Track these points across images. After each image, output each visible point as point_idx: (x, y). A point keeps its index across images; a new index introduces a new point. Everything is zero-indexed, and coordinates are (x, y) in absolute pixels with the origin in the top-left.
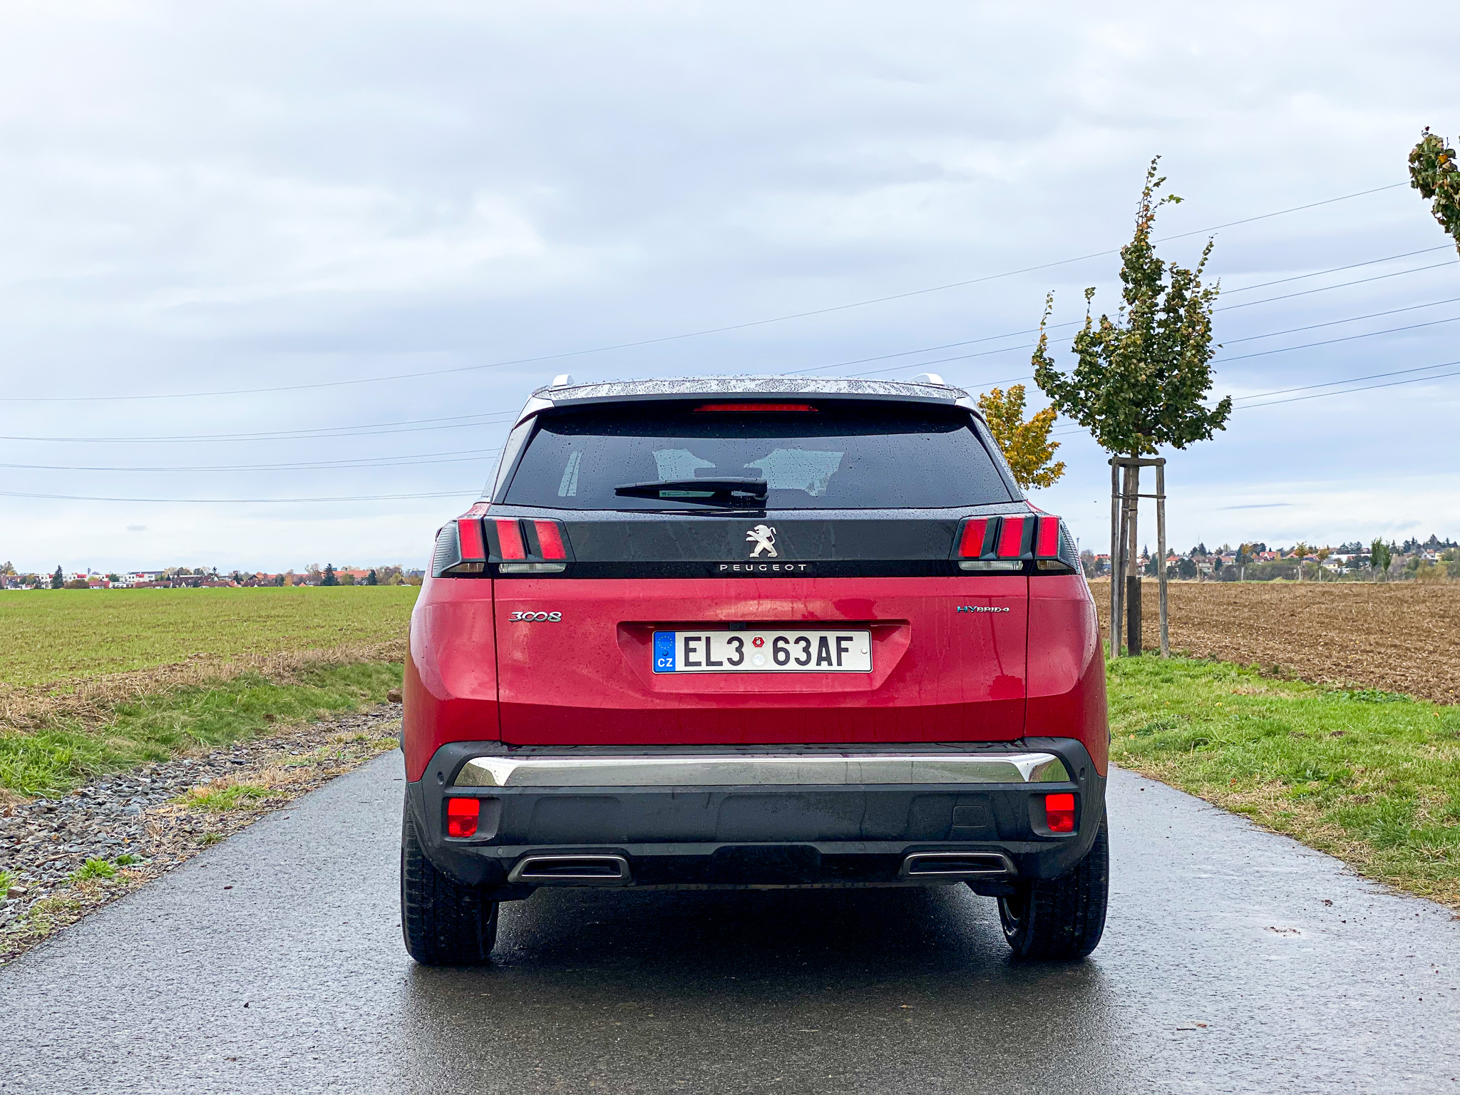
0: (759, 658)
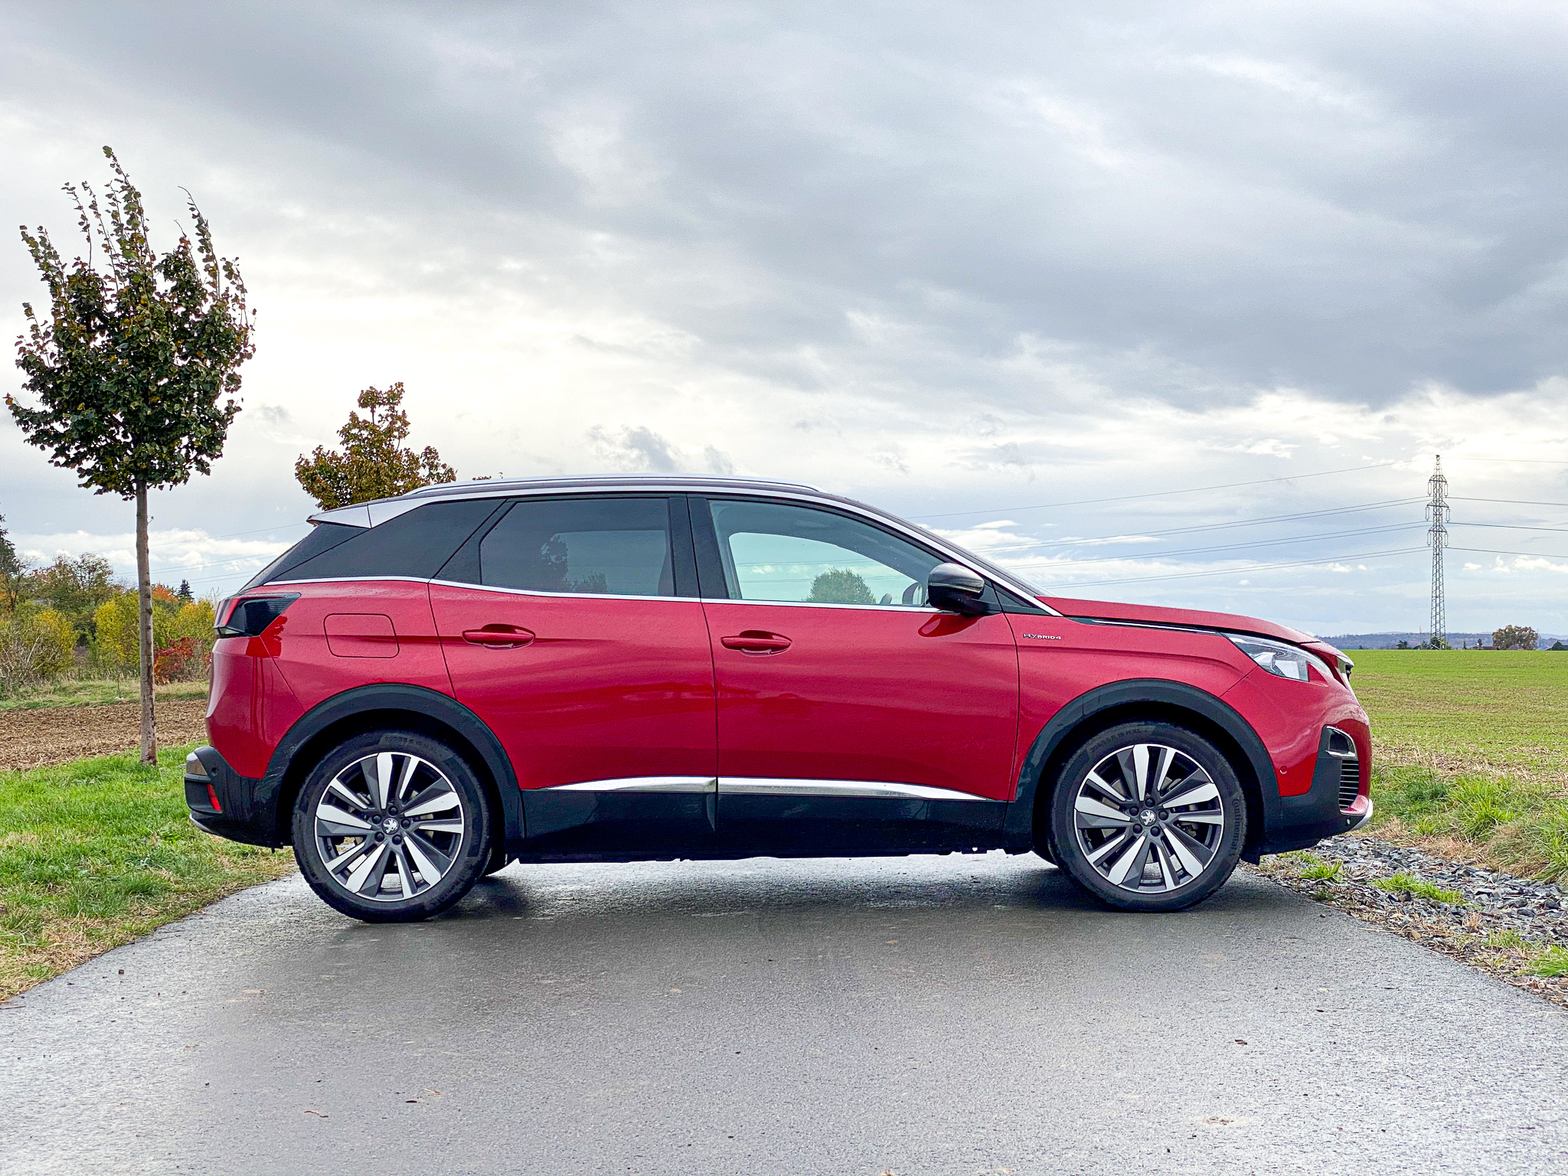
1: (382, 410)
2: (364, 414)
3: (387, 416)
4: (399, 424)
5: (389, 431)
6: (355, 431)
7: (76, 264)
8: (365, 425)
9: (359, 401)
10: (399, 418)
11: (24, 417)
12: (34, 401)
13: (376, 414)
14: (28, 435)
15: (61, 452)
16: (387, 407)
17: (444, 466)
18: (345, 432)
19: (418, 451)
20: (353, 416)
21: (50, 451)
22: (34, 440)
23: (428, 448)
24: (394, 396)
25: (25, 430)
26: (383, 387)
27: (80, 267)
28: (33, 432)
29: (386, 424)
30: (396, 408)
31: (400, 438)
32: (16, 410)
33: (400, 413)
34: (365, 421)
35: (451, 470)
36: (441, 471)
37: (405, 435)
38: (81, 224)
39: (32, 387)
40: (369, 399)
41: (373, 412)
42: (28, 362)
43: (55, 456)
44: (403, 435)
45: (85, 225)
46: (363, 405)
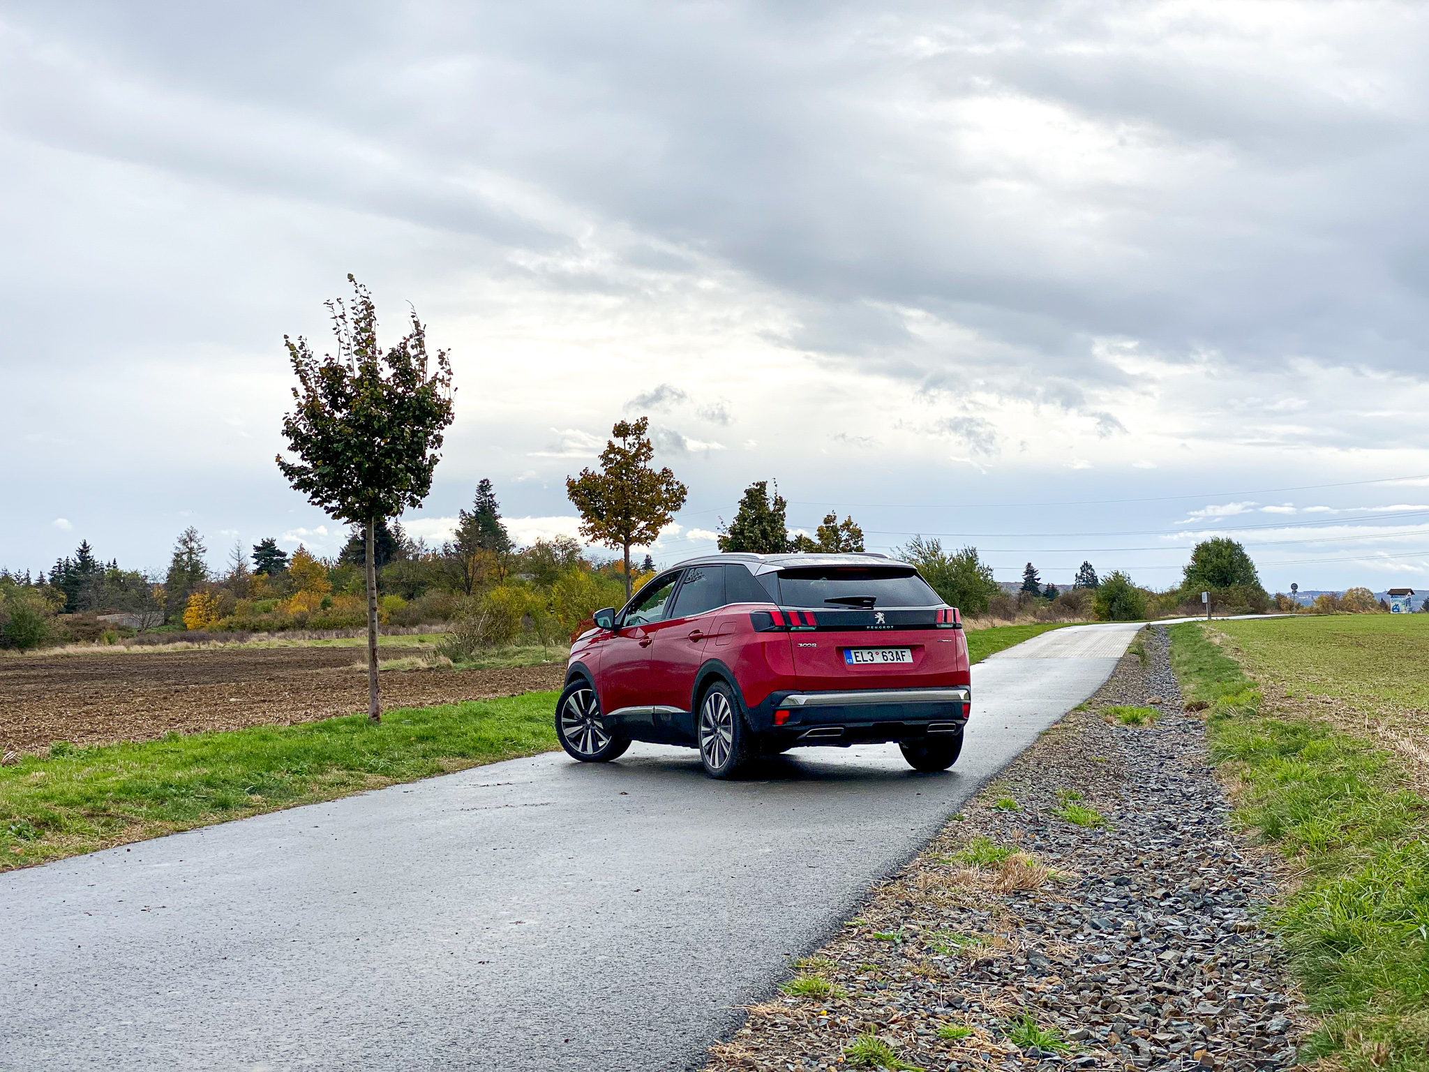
0: (879, 659)
1: (630, 439)
2: (618, 442)
3: (634, 443)
4: (645, 449)
5: (636, 455)
6: (612, 456)
7: (326, 359)
8: (619, 451)
9: (614, 432)
10: (645, 446)
11: (289, 471)
12: (295, 459)
13: (627, 442)
14: (293, 483)
15: (315, 495)
16: (634, 437)
17: (677, 483)
18: (605, 457)
19: (658, 471)
20: (610, 444)
21: (309, 494)
22: (296, 487)
23: (665, 469)
24: (640, 428)
25: (291, 479)
26: (631, 421)
27: (329, 361)
28: (296, 480)
29: (634, 450)
30: (641, 437)
31: (645, 460)
32: (283, 466)
33: (646, 441)
34: (618, 448)
35: (682, 487)
36: (676, 487)
37: (650, 459)
38: (335, 329)
39: (293, 448)
40: (621, 431)
41: (624, 440)
42: (291, 431)
43: (312, 498)
44: (648, 458)
45: (337, 330)
46: (616, 435)
